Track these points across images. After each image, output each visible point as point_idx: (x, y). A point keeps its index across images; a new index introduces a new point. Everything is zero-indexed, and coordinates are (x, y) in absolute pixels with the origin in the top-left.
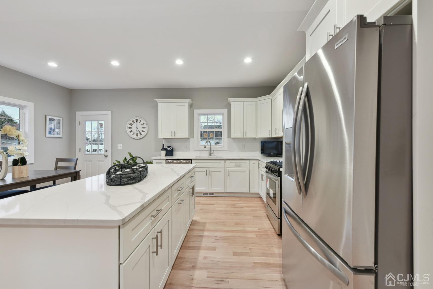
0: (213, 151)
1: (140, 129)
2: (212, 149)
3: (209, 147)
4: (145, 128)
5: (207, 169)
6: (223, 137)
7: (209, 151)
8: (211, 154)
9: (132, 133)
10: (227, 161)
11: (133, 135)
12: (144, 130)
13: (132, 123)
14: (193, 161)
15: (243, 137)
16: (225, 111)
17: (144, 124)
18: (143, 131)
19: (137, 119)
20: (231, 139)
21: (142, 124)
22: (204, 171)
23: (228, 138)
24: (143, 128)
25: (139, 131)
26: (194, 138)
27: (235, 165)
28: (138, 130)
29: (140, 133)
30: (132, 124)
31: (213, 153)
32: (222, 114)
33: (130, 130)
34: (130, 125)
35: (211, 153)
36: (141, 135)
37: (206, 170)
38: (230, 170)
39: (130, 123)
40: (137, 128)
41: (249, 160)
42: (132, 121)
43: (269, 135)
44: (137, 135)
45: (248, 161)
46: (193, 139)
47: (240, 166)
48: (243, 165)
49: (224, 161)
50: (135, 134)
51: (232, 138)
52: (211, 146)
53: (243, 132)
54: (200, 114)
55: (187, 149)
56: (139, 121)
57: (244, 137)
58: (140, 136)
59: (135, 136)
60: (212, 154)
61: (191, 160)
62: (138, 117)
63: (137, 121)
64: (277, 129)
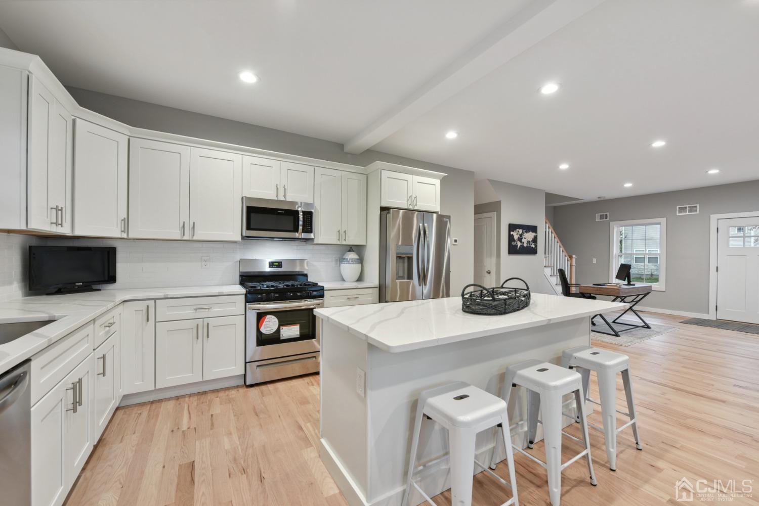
64: (193, 224)
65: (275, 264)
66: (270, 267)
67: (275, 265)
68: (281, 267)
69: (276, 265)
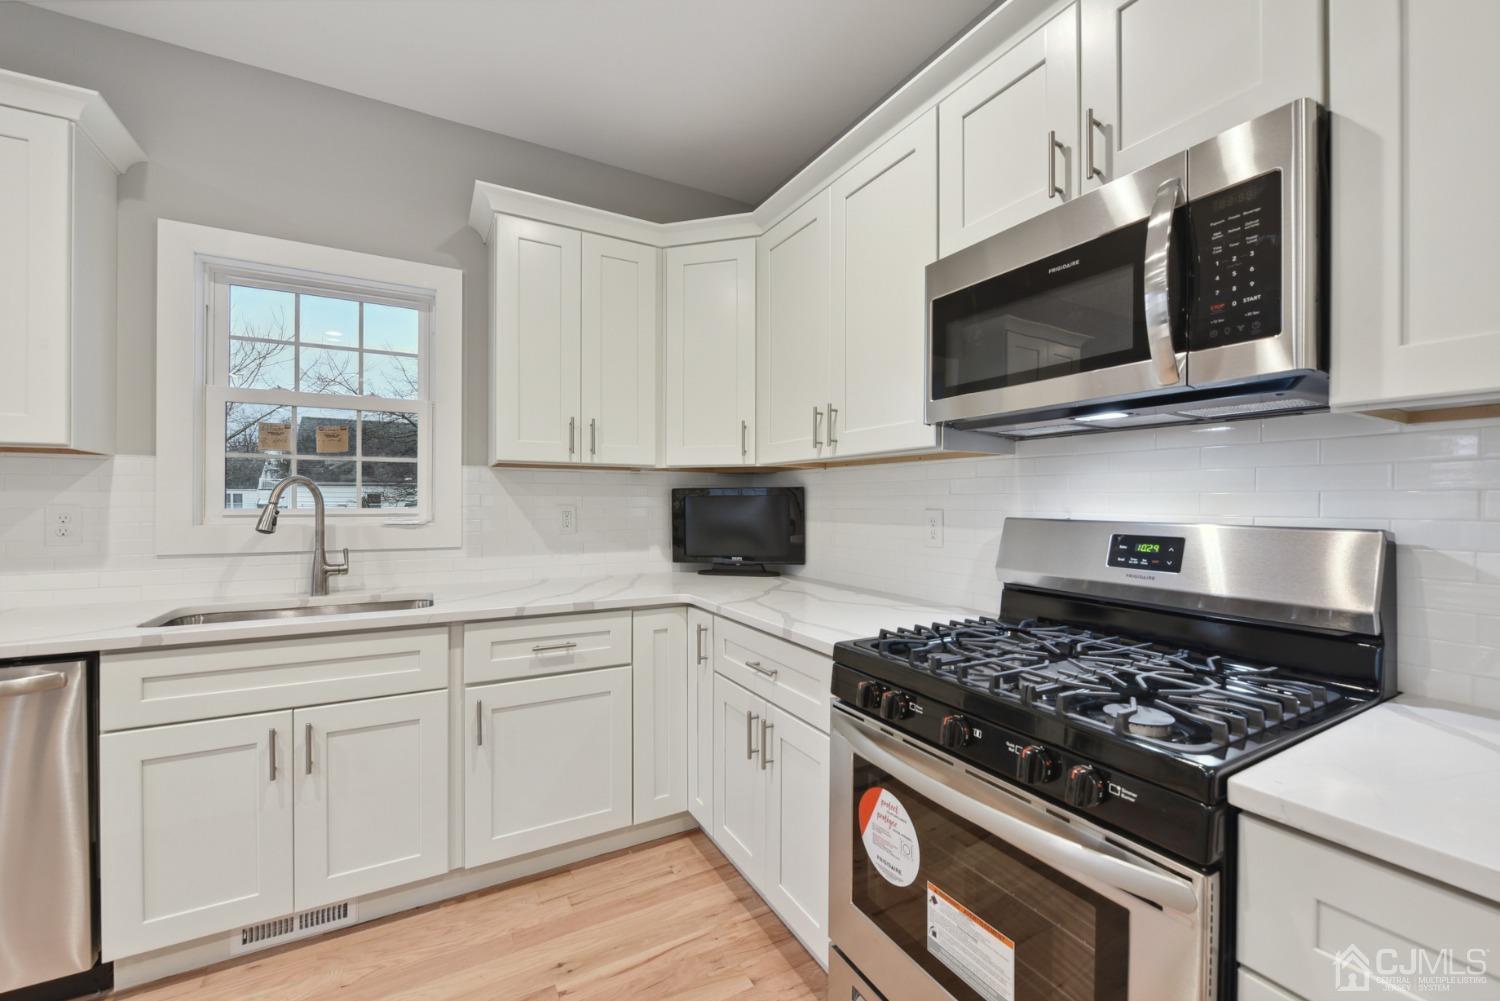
0: (340, 559)
2: (337, 541)
3: (312, 523)
5: (280, 722)
6: (422, 460)
7: (308, 559)
8: (325, 580)
10: (472, 636)
14: (107, 668)
15: (575, 459)
16: (448, 283)
20: (487, 473)
22: (253, 746)
23: (467, 460)
26: (153, 453)
27: (533, 656)
31: (345, 571)
32: (422, 302)
35: (326, 572)
37: (273, 734)
38: (491, 696)
41: (634, 609)
43: (744, 452)
45: (624, 621)
46: (147, 460)
47: (569, 659)
48: (589, 650)
49: (441, 639)
51: (500, 465)
52: (328, 521)
53: (577, 424)
54: (222, 274)
55: (76, 548)
57: (587, 459)
60: (332, 580)
61: (92, 660)
64: (831, 410)
65: (1143, 548)
66: (1113, 562)
67: (1140, 556)
68: (1176, 568)
69: (1149, 556)
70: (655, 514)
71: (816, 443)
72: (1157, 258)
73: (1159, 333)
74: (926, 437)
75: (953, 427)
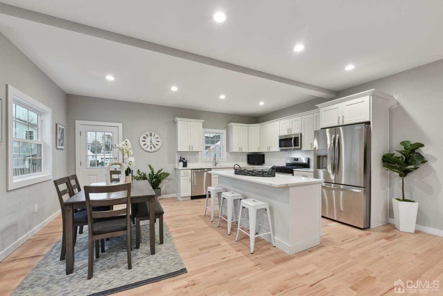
0: (217, 162)
1: (154, 142)
4: (159, 142)
6: (222, 151)
9: (146, 146)
11: (147, 148)
12: (158, 143)
13: (146, 136)
14: (212, 170)
15: (240, 152)
16: (225, 131)
17: (158, 138)
18: (157, 145)
19: (151, 133)
21: (156, 138)
23: (227, 152)
24: (157, 141)
25: (153, 145)
28: (152, 143)
29: (154, 146)
30: (146, 138)
33: (144, 143)
34: (143, 138)
36: (155, 148)
39: (144, 137)
40: (151, 141)
42: (146, 135)
43: (258, 150)
44: (151, 148)
50: (149, 147)
53: (240, 148)
55: (196, 161)
56: (153, 135)
58: (153, 150)
59: (148, 149)
60: (217, 165)
62: (152, 132)
63: (151, 135)
64: (269, 147)
65: (296, 159)
66: (294, 161)
68: (298, 161)
70: (245, 158)
71: (268, 150)
72: (293, 139)
73: (293, 145)
74: (279, 150)
75: (281, 150)
